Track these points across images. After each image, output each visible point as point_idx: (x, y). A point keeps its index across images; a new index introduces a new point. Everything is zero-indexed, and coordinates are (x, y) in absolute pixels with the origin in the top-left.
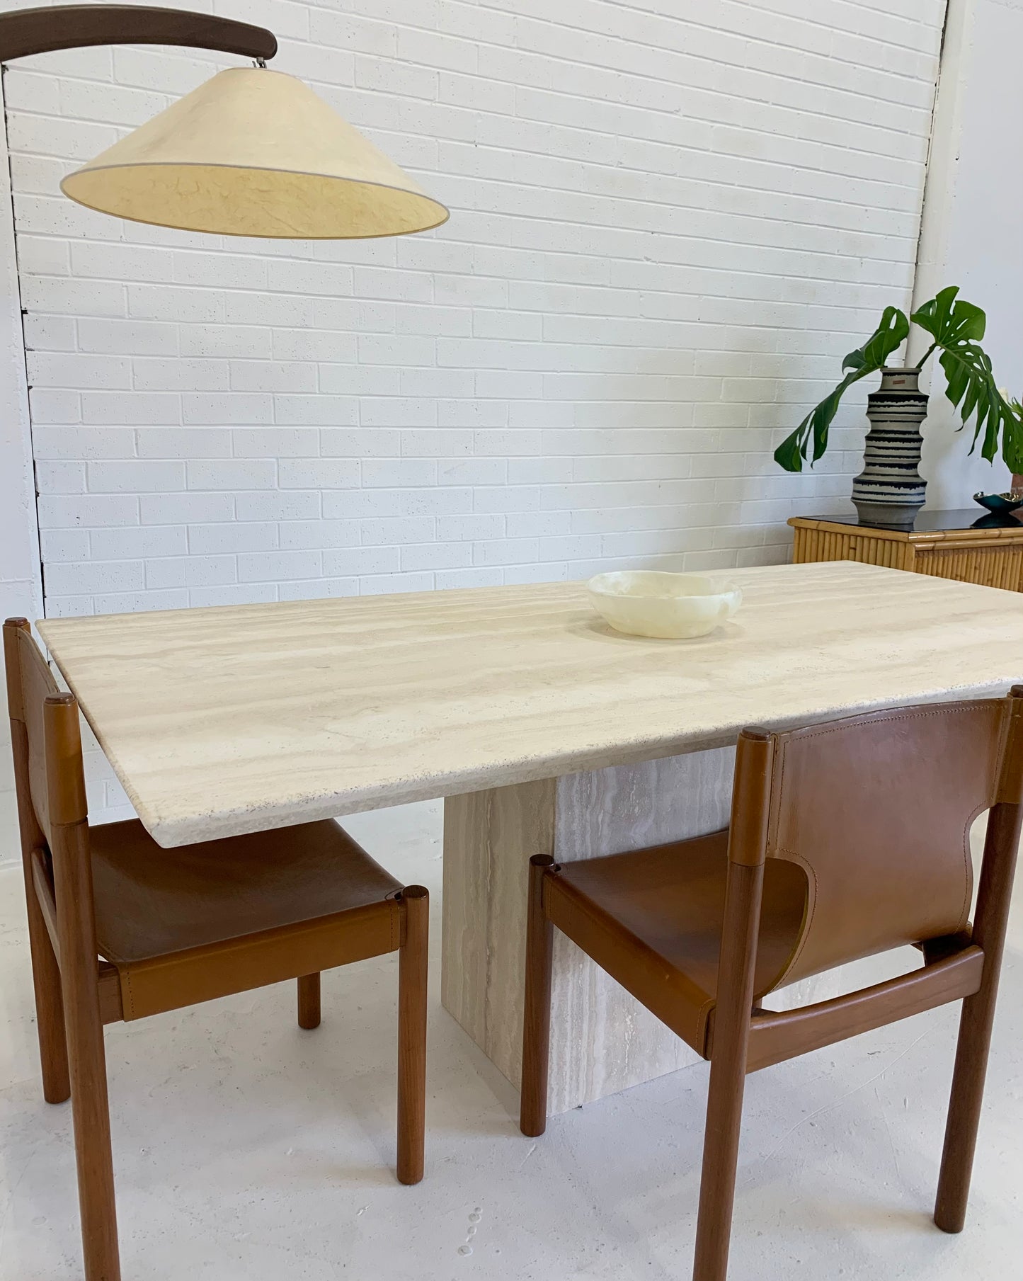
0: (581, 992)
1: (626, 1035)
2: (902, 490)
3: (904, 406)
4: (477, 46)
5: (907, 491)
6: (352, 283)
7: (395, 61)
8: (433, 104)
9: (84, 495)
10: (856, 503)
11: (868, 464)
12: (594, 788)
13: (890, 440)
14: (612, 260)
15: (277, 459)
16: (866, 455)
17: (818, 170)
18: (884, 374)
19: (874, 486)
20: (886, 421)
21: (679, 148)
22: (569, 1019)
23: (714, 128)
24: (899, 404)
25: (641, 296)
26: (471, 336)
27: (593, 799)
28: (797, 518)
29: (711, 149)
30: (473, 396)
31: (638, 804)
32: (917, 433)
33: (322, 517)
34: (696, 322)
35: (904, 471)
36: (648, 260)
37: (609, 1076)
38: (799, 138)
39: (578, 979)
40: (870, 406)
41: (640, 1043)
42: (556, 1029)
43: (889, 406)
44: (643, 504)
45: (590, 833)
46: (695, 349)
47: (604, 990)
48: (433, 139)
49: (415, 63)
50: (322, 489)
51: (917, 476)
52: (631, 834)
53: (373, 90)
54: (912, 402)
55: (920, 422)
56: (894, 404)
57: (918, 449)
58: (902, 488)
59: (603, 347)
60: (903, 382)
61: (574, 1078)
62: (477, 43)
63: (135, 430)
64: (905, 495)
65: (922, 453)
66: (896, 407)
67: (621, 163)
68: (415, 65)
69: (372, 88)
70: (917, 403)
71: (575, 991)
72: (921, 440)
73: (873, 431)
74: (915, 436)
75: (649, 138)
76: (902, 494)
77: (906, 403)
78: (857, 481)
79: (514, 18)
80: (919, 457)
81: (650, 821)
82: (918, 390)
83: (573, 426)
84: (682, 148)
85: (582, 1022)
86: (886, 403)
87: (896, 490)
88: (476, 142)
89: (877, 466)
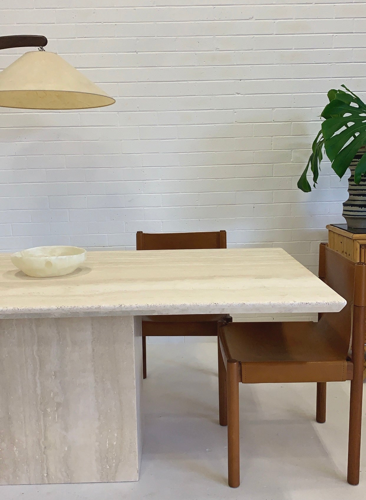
7: (95, 24)
8: (114, 38)
11: (350, 195)
14: (216, 96)
15: (48, 196)
16: (349, 190)
17: (353, 33)
19: (351, 207)
21: (254, 36)
23: (276, 22)
24: (360, 160)
25: (235, 112)
28: (329, 225)
29: (275, 34)
30: (141, 166)
33: (70, 221)
35: (364, 198)
36: (238, 94)
38: (336, 18)
46: (272, 136)
48: (115, 54)
49: (104, 22)
53: (85, 37)
56: (357, 160)
62: (135, 8)
67: (218, 49)
68: (104, 24)
73: (351, 176)
75: (235, 34)
78: (345, 204)
83: (198, 178)
84: (255, 36)
87: (360, 209)
88: (137, 51)
89: (352, 195)
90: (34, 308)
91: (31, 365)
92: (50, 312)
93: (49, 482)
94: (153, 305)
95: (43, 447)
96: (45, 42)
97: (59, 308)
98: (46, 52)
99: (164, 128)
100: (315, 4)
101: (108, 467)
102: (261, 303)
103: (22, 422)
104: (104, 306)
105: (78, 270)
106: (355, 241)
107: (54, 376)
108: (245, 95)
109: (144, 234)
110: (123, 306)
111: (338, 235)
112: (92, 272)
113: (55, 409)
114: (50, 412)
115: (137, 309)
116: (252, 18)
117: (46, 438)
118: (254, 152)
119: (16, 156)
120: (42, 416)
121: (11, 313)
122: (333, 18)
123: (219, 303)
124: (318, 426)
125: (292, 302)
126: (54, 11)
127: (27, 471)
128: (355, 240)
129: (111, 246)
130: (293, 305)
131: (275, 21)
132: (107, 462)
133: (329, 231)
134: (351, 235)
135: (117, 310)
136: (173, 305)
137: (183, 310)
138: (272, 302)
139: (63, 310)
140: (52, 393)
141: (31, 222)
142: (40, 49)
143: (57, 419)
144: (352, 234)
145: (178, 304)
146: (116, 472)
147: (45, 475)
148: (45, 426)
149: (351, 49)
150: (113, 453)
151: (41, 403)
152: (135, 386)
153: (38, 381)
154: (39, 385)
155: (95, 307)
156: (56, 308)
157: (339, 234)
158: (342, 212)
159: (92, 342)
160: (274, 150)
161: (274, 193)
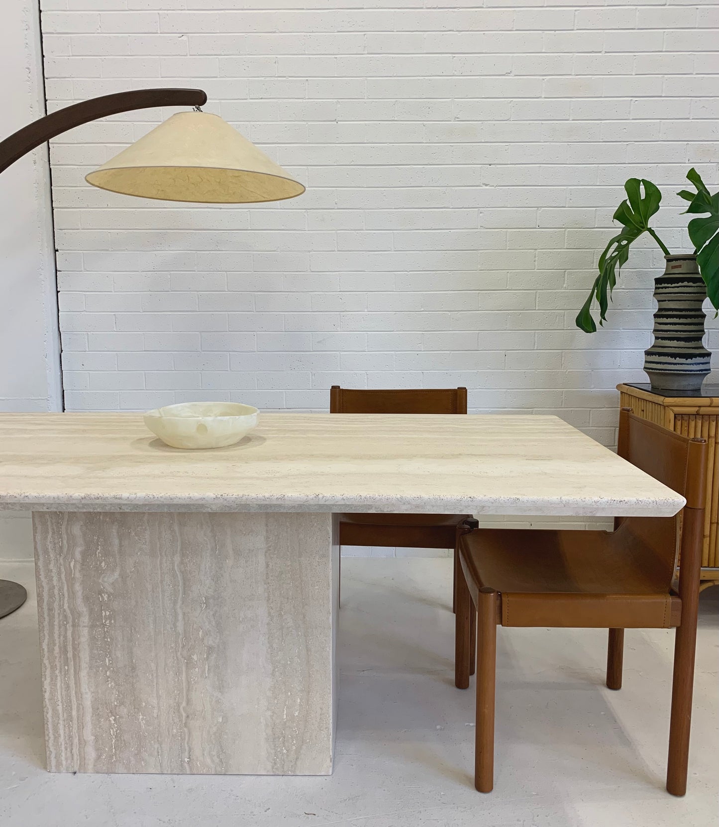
0: (68, 687)
1: (112, 731)
2: (678, 360)
3: (678, 287)
4: (336, 58)
5: (683, 361)
6: (249, 221)
7: (276, 79)
8: (304, 101)
9: (86, 352)
11: (656, 338)
12: (65, 542)
14: (453, 188)
15: (200, 332)
16: (655, 330)
19: (655, 356)
21: (512, 99)
22: (60, 703)
23: (545, 80)
24: (673, 285)
25: (481, 213)
26: (336, 249)
27: (65, 549)
28: (622, 384)
29: (543, 97)
30: (339, 290)
31: (104, 560)
33: (230, 369)
34: (535, 228)
35: (682, 344)
36: (486, 185)
37: (99, 757)
39: (65, 677)
40: (656, 289)
41: (124, 740)
42: (50, 708)
43: (666, 288)
44: (489, 369)
45: (64, 573)
46: (536, 249)
47: (87, 691)
48: (305, 123)
49: (290, 77)
50: (230, 351)
51: (702, 348)
52: (100, 581)
53: (262, 98)
54: (686, 283)
56: (669, 285)
58: (678, 358)
59: (446, 252)
60: (680, 266)
61: (69, 750)
62: (336, 56)
63: (115, 315)
64: (681, 364)
67: (458, 118)
68: (290, 78)
69: (261, 97)
70: (691, 284)
71: (63, 685)
72: (704, 316)
73: (659, 310)
74: (698, 313)
75: (483, 96)
76: (679, 364)
77: (680, 284)
78: (648, 353)
79: (364, 35)
80: (703, 331)
81: (116, 575)
83: (423, 309)
84: (514, 100)
85: (71, 709)
87: (672, 360)
88: (337, 120)
89: (660, 340)
90: (179, 495)
91: (169, 585)
92: (203, 502)
93: (191, 770)
94: (368, 496)
95: (184, 715)
96: (204, 99)
97: (219, 496)
98: (205, 113)
99: (374, 235)
100: (606, 52)
101: (285, 751)
102: (546, 498)
103: (152, 675)
104: (290, 495)
105: (246, 440)
106: (666, 408)
107: (205, 605)
108: (497, 187)
109: (342, 390)
110: (321, 496)
111: (637, 399)
112: (267, 443)
113: (205, 656)
114: (196, 662)
115: (342, 503)
116: (509, 73)
117: (188, 702)
118: (508, 272)
119: (155, 271)
120: (184, 669)
121: (141, 503)
122: (632, 75)
123: (477, 497)
124: (609, 694)
125: (596, 499)
126: (217, 59)
127: (158, 752)
128: (667, 406)
129: (290, 409)
130: (598, 504)
131: (544, 78)
132: (284, 743)
133: (622, 393)
134: (660, 399)
135: (312, 503)
136: (402, 498)
137: (417, 506)
138: (565, 498)
139: (225, 500)
140: (201, 631)
141: (173, 370)
142: (196, 109)
143: (206, 672)
144: (663, 398)
145: (409, 496)
146: (297, 759)
147: (186, 760)
148: (189, 683)
149: (658, 121)
150: (294, 730)
151: (183, 646)
152: (331, 624)
153: (179, 611)
154: (180, 617)
155: (275, 497)
156: (215, 496)
157: (639, 398)
158: (643, 364)
159: (266, 552)
160: (537, 269)
161: (536, 335)
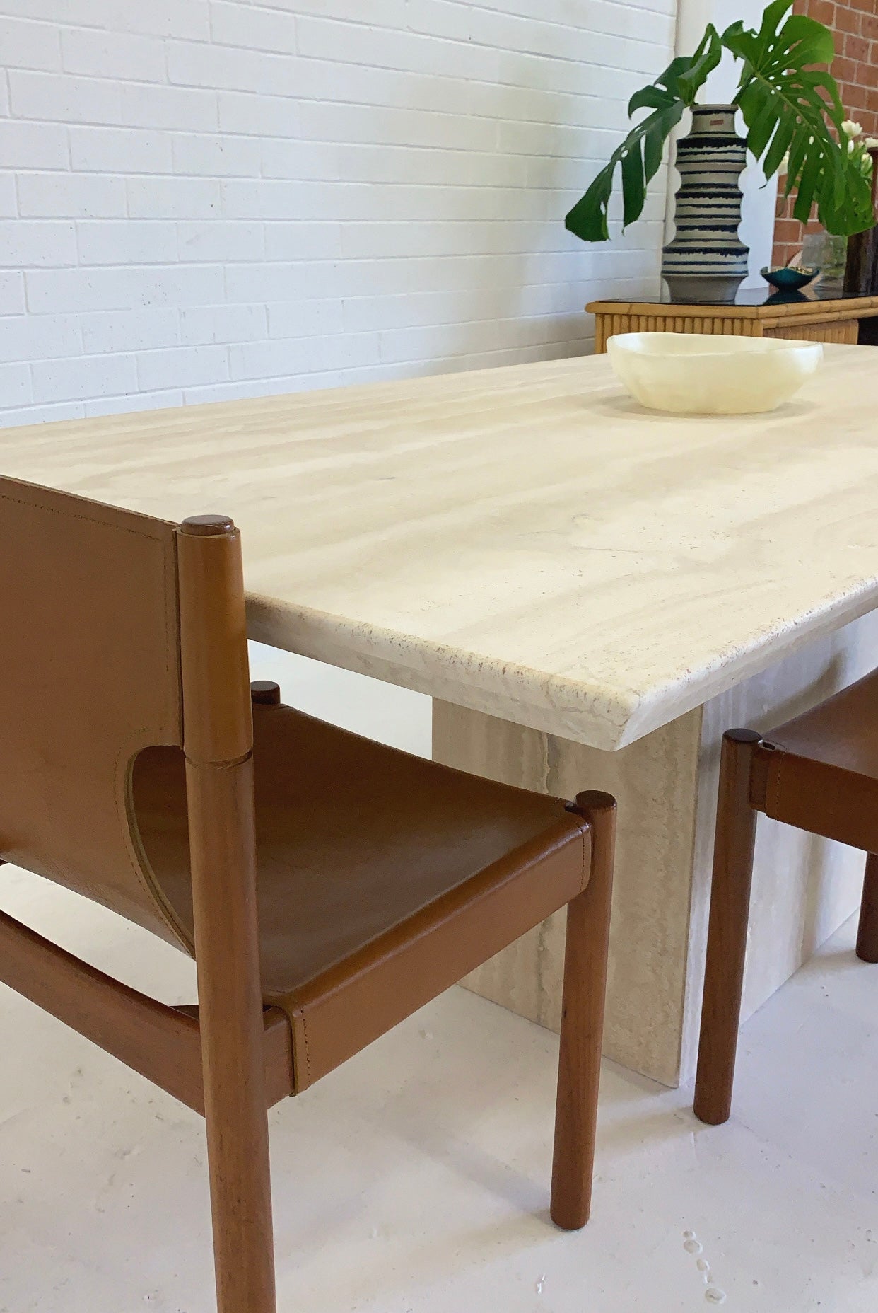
2: (730, 258)
3: (726, 152)
5: (734, 258)
10: (666, 278)
11: (680, 228)
13: (711, 196)
16: (677, 217)
18: (695, 113)
19: (696, 254)
20: (705, 172)
24: (721, 149)
26: (210, 41)
28: (596, 302)
30: (217, 130)
32: (736, 186)
33: (28, 311)
34: (467, 41)
35: (726, 234)
40: (680, 154)
43: (709, 153)
51: (738, 240)
54: (734, 147)
55: (739, 173)
56: (715, 149)
57: (738, 206)
58: (729, 256)
60: (720, 122)
64: (732, 263)
65: (744, 211)
66: (718, 154)
70: (739, 148)
72: (740, 196)
73: (684, 186)
74: (733, 190)
76: (729, 263)
77: (729, 148)
78: (667, 250)
80: (739, 217)
82: (734, 133)
86: (705, 149)
